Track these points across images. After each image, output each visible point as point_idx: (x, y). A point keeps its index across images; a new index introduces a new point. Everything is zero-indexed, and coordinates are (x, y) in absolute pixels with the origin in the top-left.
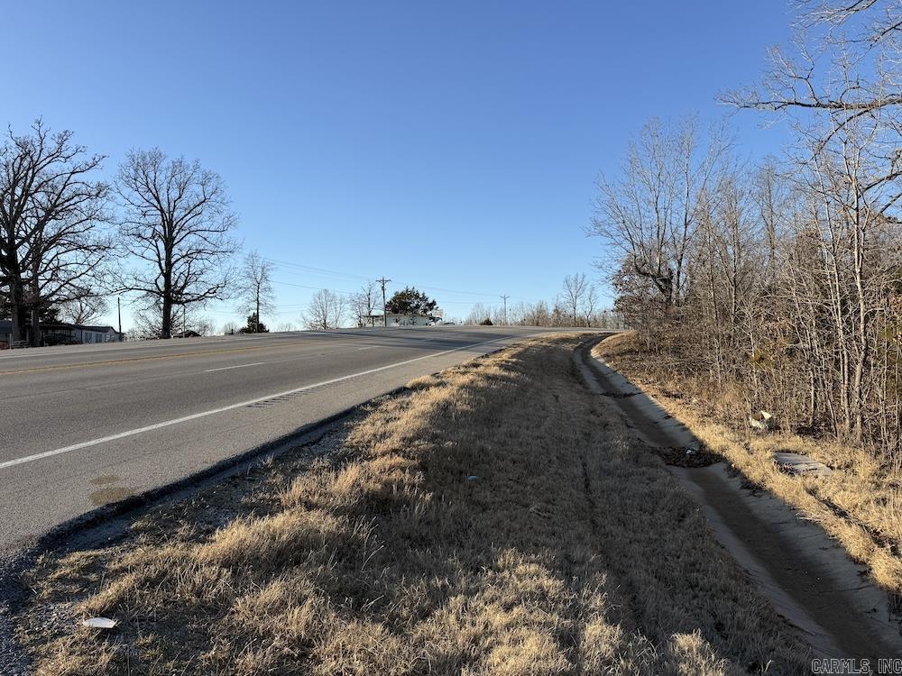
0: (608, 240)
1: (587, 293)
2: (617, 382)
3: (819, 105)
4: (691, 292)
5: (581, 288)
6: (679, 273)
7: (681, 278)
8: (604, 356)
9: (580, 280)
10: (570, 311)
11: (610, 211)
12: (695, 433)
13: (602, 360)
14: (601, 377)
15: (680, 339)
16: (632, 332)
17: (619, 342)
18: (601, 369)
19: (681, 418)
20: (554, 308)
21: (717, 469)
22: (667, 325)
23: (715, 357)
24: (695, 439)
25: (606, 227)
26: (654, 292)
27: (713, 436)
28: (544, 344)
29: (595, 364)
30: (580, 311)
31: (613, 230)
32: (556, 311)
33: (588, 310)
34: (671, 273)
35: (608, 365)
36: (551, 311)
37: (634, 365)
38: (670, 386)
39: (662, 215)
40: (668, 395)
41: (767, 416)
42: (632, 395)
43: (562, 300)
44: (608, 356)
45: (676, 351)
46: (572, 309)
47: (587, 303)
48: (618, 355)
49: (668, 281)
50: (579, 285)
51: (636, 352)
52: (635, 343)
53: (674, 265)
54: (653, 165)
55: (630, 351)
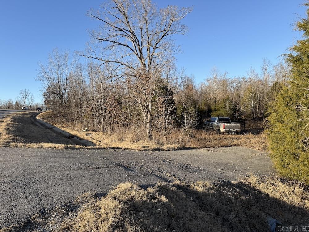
0: (43, 82)
1: (30, 97)
2: (48, 125)
3: (97, 59)
4: (69, 100)
5: (27, 95)
6: (65, 94)
7: (66, 96)
8: (42, 119)
9: (27, 92)
10: (23, 103)
11: (43, 73)
12: (70, 133)
13: (41, 120)
14: (42, 124)
15: (66, 113)
16: (50, 111)
17: (46, 114)
18: (42, 122)
19: (67, 131)
20: (16, 102)
21: (75, 138)
22: (62, 109)
23: (75, 117)
24: (70, 134)
25: (42, 78)
26: (57, 98)
27: (74, 133)
28: (18, 115)
29: (39, 121)
30: (27, 103)
31: (45, 79)
32: (17, 103)
33: (31, 103)
34: (63, 94)
35: (44, 121)
36: (14, 103)
37: (52, 121)
38: (64, 125)
39: (60, 76)
40: (63, 127)
41: (86, 128)
42: (53, 128)
43: (20, 99)
44: (43, 118)
45: (65, 116)
46: (24, 102)
47: (30, 100)
48: (47, 118)
49: (62, 96)
50: (26, 94)
51: (52, 117)
52: (52, 114)
53: (63, 91)
54: (57, 61)
55: (51, 117)
